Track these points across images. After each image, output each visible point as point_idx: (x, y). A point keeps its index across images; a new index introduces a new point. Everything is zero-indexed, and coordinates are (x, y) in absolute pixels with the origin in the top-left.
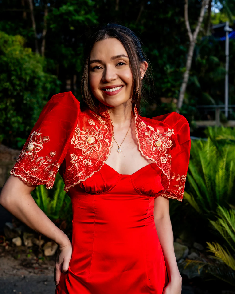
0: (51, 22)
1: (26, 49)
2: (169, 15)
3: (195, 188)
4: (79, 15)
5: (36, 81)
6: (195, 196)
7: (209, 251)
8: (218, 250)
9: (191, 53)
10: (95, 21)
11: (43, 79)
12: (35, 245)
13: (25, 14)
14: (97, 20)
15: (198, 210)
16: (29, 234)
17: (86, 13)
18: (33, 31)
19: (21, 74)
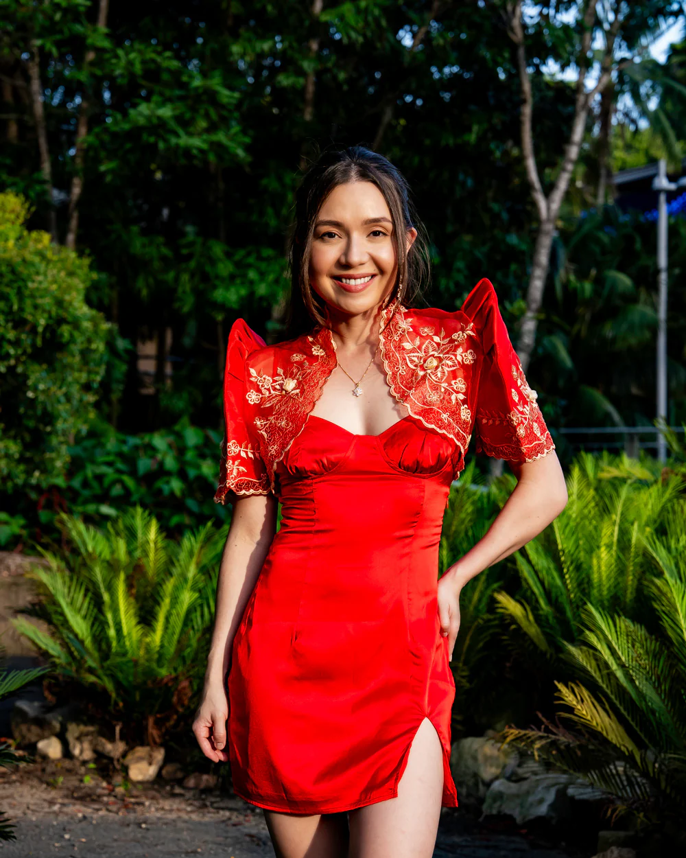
0: (103, 154)
1: (34, 234)
2: (472, 138)
3: (537, 590)
4: (190, 134)
5: (65, 330)
6: (535, 609)
7: (562, 702)
8: (582, 701)
9: (543, 258)
10: (240, 152)
11: (86, 325)
12: (100, 756)
13: (13, 130)
14: (247, 148)
15: (543, 645)
16: (82, 728)
17: (212, 128)
18: (43, 182)
19: (21, 309)
